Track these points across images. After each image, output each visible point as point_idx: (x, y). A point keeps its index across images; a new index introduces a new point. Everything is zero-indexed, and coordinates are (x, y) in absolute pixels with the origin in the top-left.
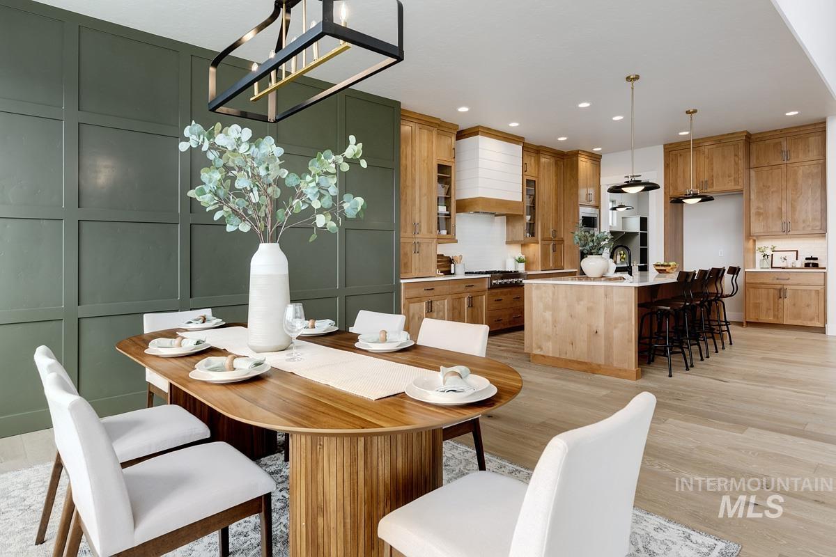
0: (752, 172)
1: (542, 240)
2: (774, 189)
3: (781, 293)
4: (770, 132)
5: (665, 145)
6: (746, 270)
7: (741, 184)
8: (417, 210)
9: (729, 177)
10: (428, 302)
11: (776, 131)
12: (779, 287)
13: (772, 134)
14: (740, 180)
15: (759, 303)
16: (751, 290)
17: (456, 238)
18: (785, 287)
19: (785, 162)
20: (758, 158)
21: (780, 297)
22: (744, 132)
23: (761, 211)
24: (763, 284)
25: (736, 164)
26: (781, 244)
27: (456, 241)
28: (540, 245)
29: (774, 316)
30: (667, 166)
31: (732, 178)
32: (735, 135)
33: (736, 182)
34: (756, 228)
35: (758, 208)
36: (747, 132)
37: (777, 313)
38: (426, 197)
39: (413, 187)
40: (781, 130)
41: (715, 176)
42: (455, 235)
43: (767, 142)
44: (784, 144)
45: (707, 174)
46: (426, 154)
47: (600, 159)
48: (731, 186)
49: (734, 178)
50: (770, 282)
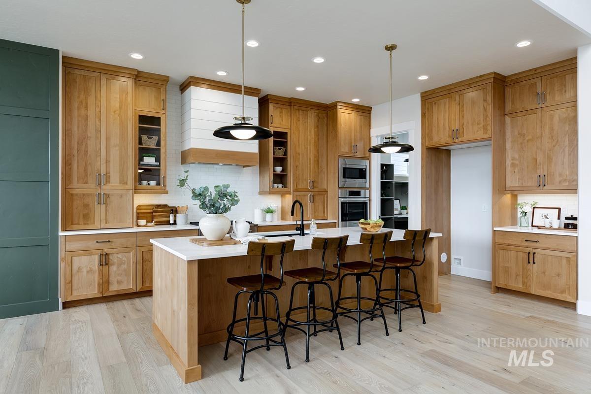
0: (508, 119)
1: (296, 190)
2: (530, 137)
3: (530, 258)
4: (524, 72)
5: (421, 94)
6: (495, 229)
7: (489, 132)
8: (103, 161)
9: (478, 124)
10: (101, 255)
11: (530, 70)
12: (528, 250)
13: (527, 74)
14: (489, 128)
15: (508, 267)
16: (501, 252)
17: (167, 189)
18: (534, 251)
19: (540, 105)
20: (513, 103)
21: (529, 263)
22: (491, 74)
23: (517, 162)
24: (511, 245)
25: (485, 110)
26: (543, 200)
27: (167, 193)
28: (292, 196)
29: (524, 283)
30: (423, 115)
31: (481, 125)
32: (483, 78)
33: (485, 129)
34: (512, 181)
35: (513, 159)
36: (495, 73)
37: (526, 280)
38: (117, 148)
39: (98, 138)
40: (535, 69)
41: (465, 124)
42: (165, 186)
43: (522, 83)
44: (539, 85)
45: (458, 122)
46: (117, 105)
47: (371, 111)
48: (480, 134)
49: (483, 126)
50: (519, 244)
